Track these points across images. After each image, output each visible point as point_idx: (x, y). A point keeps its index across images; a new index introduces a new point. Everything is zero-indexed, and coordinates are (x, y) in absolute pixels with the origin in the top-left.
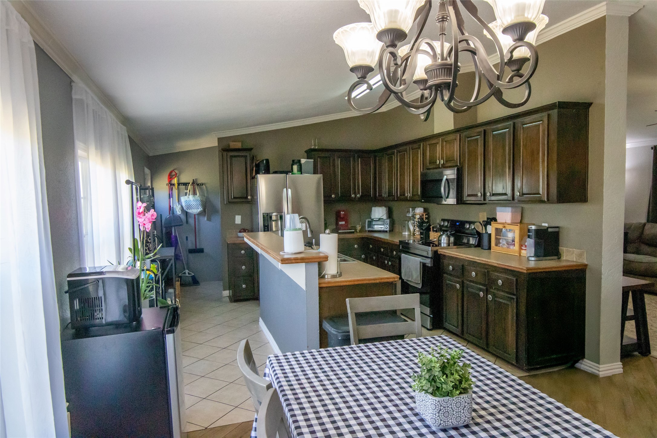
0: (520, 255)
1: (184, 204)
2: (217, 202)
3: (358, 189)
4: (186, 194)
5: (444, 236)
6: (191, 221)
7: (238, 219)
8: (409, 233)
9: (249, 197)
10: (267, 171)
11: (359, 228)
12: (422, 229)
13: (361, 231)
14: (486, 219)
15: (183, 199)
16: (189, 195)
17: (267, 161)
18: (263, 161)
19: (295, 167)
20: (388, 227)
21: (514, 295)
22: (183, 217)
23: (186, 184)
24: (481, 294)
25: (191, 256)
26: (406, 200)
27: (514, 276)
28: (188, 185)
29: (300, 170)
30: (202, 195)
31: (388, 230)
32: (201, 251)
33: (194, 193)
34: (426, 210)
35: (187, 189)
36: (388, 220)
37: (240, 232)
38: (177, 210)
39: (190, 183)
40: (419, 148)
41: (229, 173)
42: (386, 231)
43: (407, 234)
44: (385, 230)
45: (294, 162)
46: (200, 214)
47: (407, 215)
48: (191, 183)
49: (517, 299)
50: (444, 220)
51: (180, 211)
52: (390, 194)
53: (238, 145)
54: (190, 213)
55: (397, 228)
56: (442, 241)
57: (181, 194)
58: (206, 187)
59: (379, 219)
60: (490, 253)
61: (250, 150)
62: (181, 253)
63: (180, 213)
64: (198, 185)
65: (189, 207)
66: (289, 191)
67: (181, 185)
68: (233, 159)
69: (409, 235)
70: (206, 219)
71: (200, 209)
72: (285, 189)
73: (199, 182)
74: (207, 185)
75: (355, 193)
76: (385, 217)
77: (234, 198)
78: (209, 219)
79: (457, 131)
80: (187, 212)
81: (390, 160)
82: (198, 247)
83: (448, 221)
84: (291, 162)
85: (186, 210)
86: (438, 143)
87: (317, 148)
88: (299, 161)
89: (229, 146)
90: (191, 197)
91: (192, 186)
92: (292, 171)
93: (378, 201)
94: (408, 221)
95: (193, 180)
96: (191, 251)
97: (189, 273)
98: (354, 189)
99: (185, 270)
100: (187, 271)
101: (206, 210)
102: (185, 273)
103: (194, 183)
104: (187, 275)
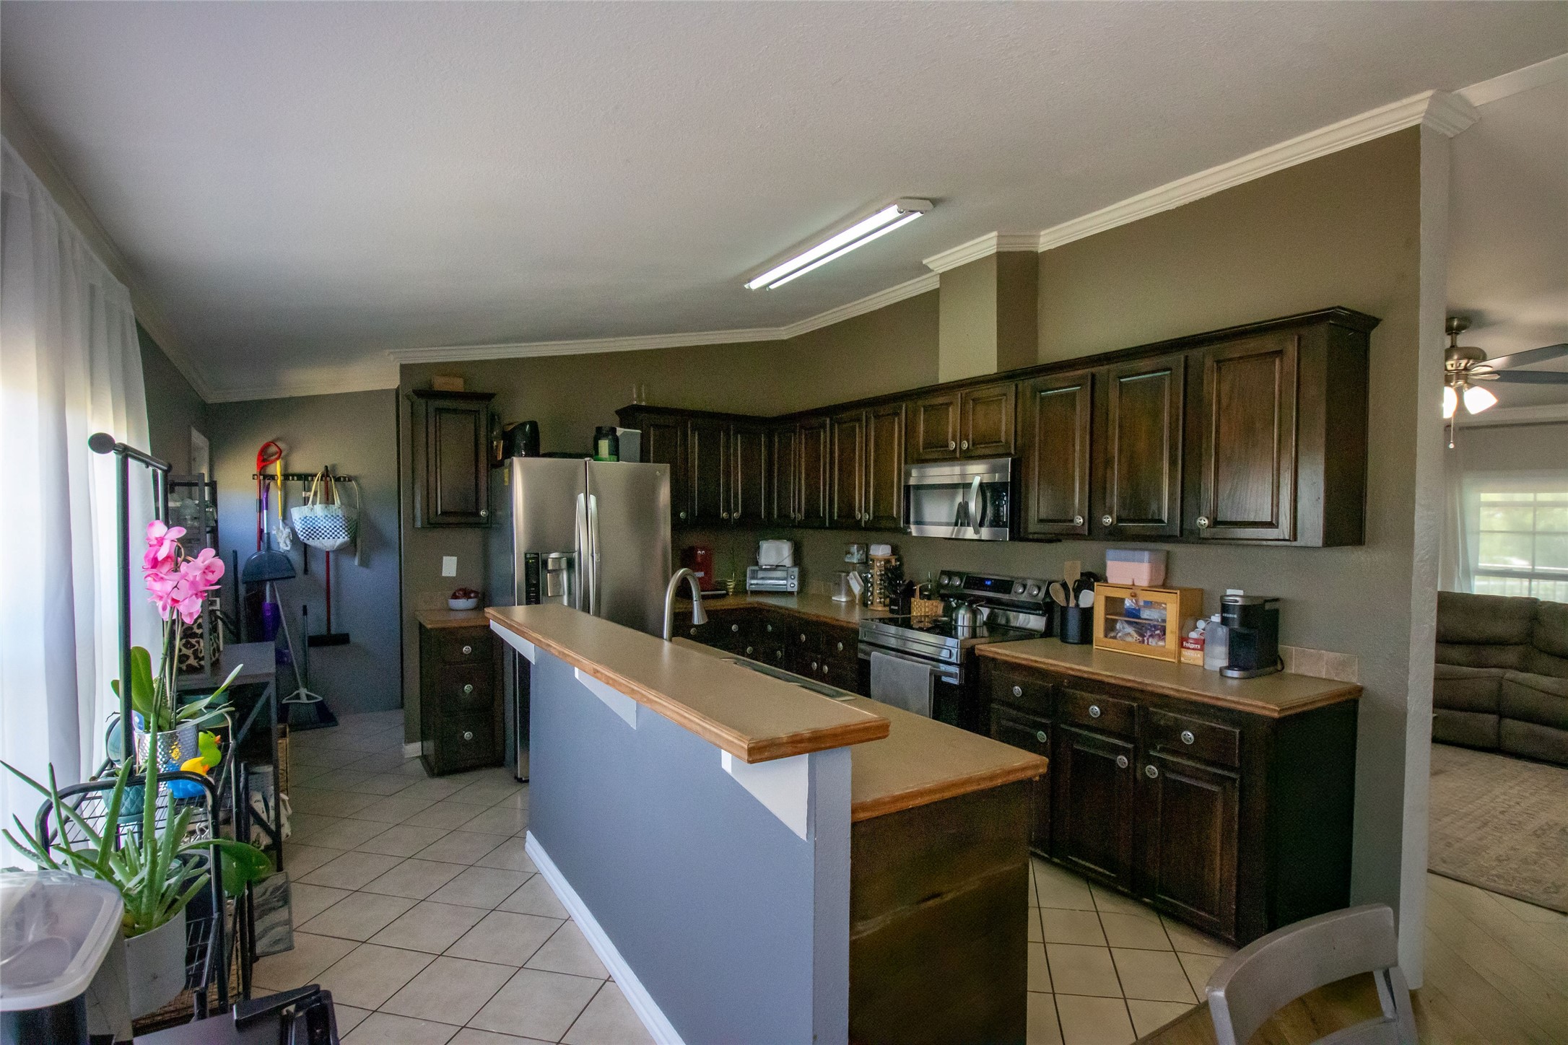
1: (298, 527)
2: (387, 523)
3: (736, 504)
4: (306, 501)
5: (962, 612)
6: (318, 567)
7: (450, 566)
9: (483, 513)
10: (533, 450)
11: (731, 586)
12: (896, 593)
13: (736, 593)
15: (297, 514)
16: (314, 503)
17: (534, 426)
18: (523, 425)
19: (604, 446)
20: (796, 583)
22: (296, 558)
23: (305, 478)
25: (313, 652)
26: (856, 526)
28: (313, 480)
29: (615, 452)
30: (348, 503)
31: (795, 589)
32: (343, 639)
33: (328, 500)
35: (310, 490)
36: (796, 570)
37: (454, 596)
38: (279, 540)
39: (315, 475)
40: (896, 414)
41: (431, 450)
42: (791, 593)
44: (789, 589)
45: (599, 433)
46: (341, 550)
48: (319, 475)
51: (288, 542)
52: (812, 514)
53: (457, 385)
54: (315, 548)
55: (815, 586)
57: (291, 500)
58: (358, 484)
59: (777, 566)
61: (487, 397)
62: (287, 647)
63: (288, 548)
64: (337, 479)
65: (313, 531)
66: (592, 499)
67: (293, 480)
68: (444, 416)
70: (356, 562)
71: (342, 539)
72: (581, 495)
73: (342, 472)
74: (363, 482)
75: (728, 510)
76: (788, 562)
78: (365, 563)
79: (1006, 376)
80: (306, 545)
82: (333, 632)
84: (595, 433)
85: (306, 541)
87: (644, 404)
88: (612, 432)
89: (431, 386)
90: (319, 509)
91: (323, 483)
92: (595, 454)
93: (778, 527)
94: (848, 573)
95: (326, 467)
96: (316, 641)
97: (308, 697)
98: (727, 501)
99: (297, 688)
100: (303, 691)
101: (359, 541)
102: (298, 697)
103: (328, 476)
104: (304, 700)
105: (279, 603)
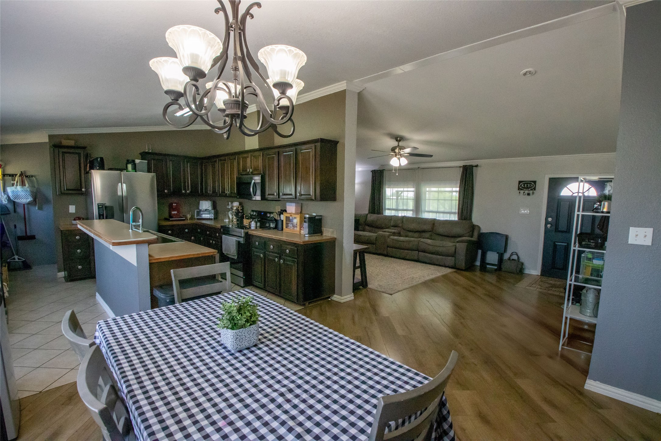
0: (300, 234)
1: (10, 195)
2: (49, 193)
3: (188, 187)
4: (13, 185)
5: (253, 222)
6: (20, 210)
7: (72, 209)
8: (229, 220)
9: (83, 190)
10: (102, 167)
11: (189, 216)
12: (238, 217)
13: (191, 219)
14: (280, 211)
15: (9, 190)
16: (17, 185)
17: (102, 159)
18: (97, 158)
19: (130, 166)
20: (213, 216)
21: (295, 258)
22: (10, 207)
23: (13, 176)
24: (276, 259)
25: (20, 242)
26: (226, 196)
27: (296, 247)
28: (16, 177)
29: (135, 168)
30: (32, 185)
31: (213, 218)
32: (33, 237)
33: (23, 184)
34: (241, 204)
35: (15, 181)
36: (213, 211)
37: (75, 220)
38: (2, 200)
39: (17, 175)
40: (235, 159)
41: (61, 167)
42: (212, 219)
43: (227, 221)
44: (211, 218)
45: (128, 162)
46: (29, 204)
47: (228, 207)
48: (19, 175)
49: (297, 261)
50: (253, 211)
51: (6, 200)
52: (214, 191)
53: (72, 143)
54: (18, 203)
55: (220, 216)
56: (252, 226)
57: (7, 184)
58: (36, 179)
59: (206, 210)
60: (283, 233)
61: (84, 148)
62: (9, 241)
63: (6, 203)
64: (27, 177)
65: (17, 197)
66: (124, 185)
67: (7, 176)
68: (66, 155)
69: (229, 222)
70: (37, 209)
71: (30, 199)
72: (120, 184)
73: (28, 174)
74: (37, 177)
75: (185, 190)
76: (210, 208)
77: (67, 190)
78: (40, 208)
79: (260, 150)
80: (14, 202)
81: (213, 167)
82: (28, 234)
83: (256, 211)
84: (125, 162)
85: (14, 200)
86: (248, 157)
87: (150, 151)
88: (133, 161)
89: (61, 143)
90: (19, 188)
91: (20, 178)
92: (126, 169)
93: (205, 196)
94: (228, 212)
95: (22, 172)
96: (20, 238)
97: (19, 259)
98: (185, 186)
99: (14, 255)
100: (16, 257)
101: (37, 200)
102: (14, 259)
103: (22, 175)
104: (17, 260)
105: (4, 223)
